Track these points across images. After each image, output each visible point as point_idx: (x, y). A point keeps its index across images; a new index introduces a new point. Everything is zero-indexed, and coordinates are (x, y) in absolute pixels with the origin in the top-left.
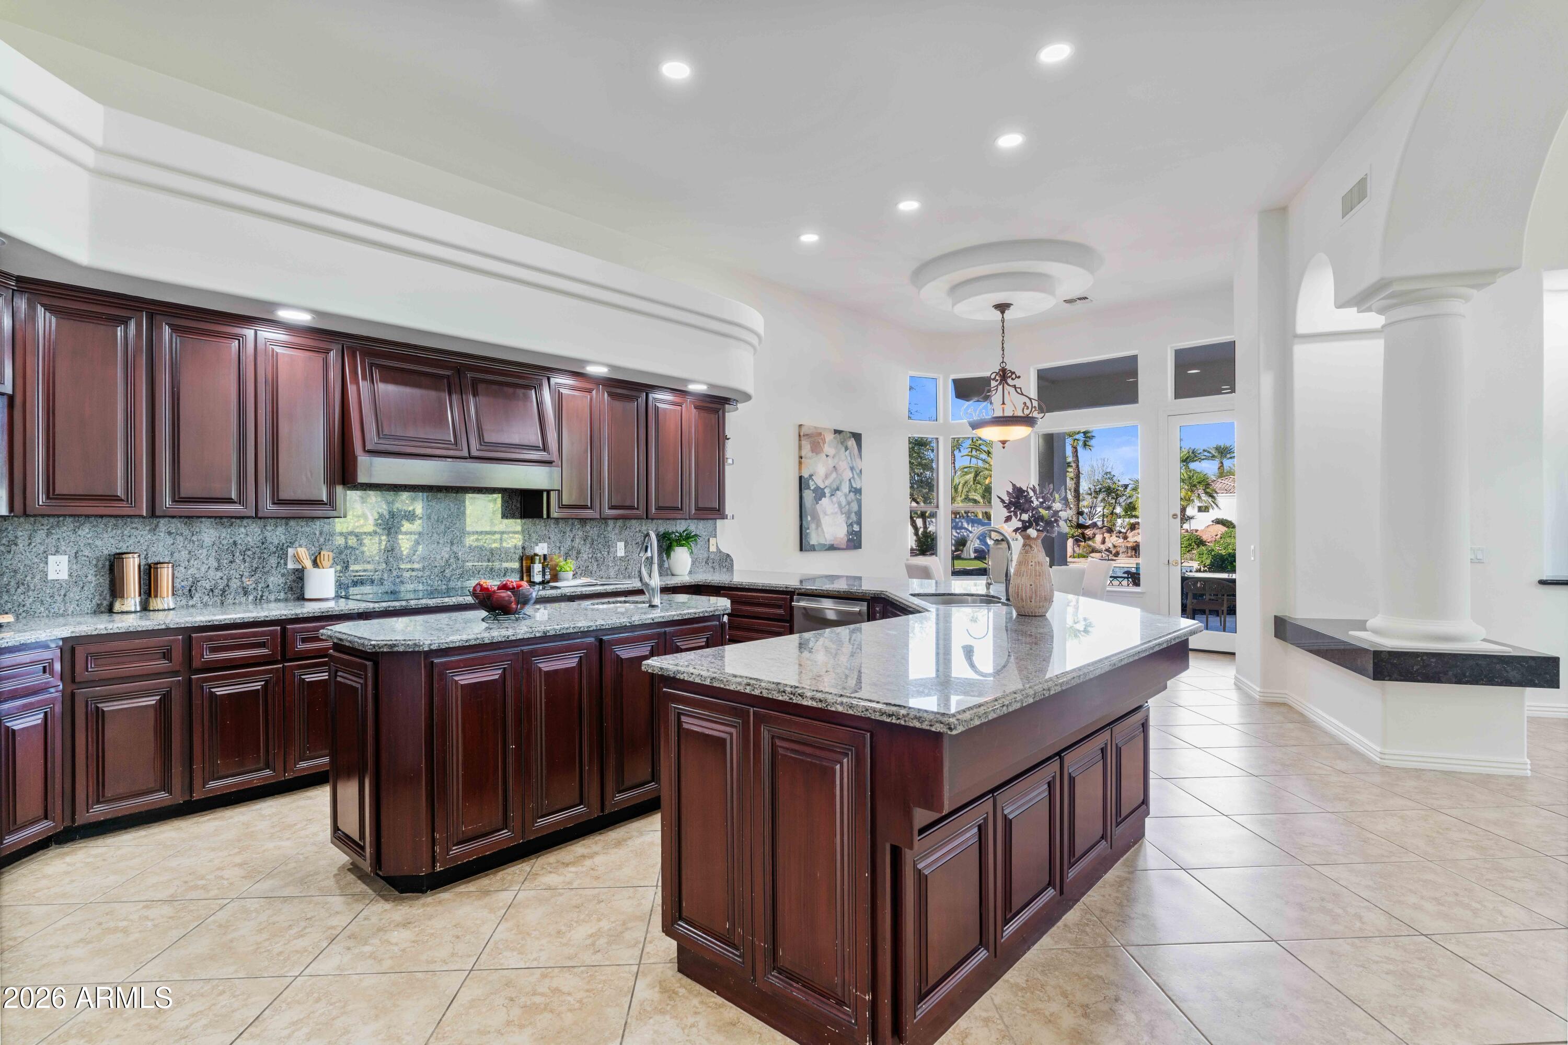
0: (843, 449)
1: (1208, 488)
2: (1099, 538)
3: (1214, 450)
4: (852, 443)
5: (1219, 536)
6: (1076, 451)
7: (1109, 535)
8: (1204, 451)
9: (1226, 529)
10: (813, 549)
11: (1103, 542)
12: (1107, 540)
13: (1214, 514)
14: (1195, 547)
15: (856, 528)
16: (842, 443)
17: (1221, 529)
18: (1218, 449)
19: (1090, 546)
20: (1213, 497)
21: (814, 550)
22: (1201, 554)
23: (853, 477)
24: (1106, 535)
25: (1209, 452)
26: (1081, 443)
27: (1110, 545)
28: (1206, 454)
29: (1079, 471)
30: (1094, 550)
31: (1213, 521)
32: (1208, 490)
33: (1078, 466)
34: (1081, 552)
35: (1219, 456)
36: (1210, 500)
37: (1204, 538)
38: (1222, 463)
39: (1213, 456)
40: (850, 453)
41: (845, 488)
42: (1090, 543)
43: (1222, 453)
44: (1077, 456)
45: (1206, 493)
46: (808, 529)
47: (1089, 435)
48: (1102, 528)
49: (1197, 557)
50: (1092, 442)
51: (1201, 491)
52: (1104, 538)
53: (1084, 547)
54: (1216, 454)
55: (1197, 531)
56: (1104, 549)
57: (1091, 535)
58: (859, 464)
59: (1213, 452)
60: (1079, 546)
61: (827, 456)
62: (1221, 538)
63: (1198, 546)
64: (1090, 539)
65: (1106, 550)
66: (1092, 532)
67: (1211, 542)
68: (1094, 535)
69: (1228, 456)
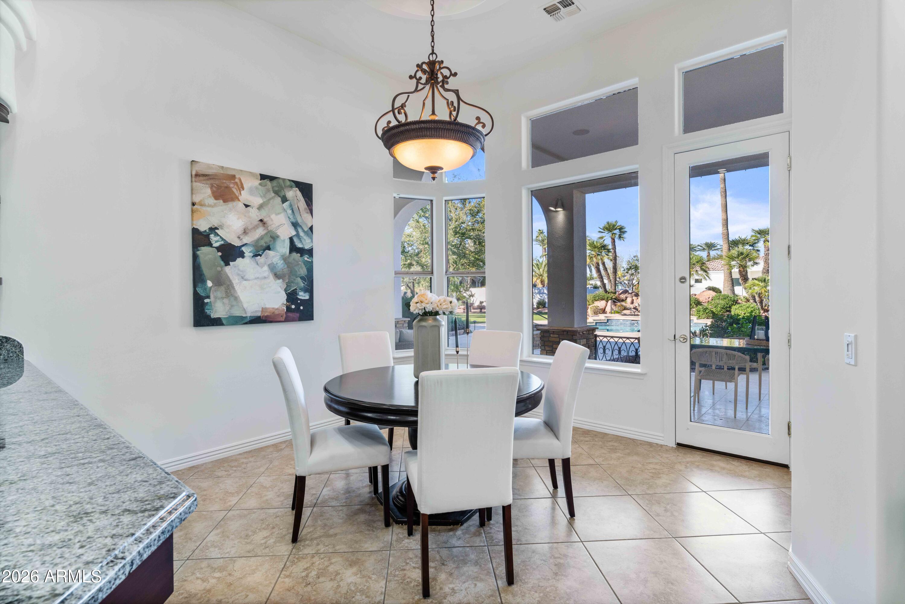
0: (279, 200)
1: (703, 266)
2: (629, 300)
3: (704, 245)
4: (294, 194)
5: (710, 299)
6: (614, 241)
7: (636, 298)
8: (698, 245)
9: (716, 294)
10: (217, 322)
11: (632, 303)
12: (634, 301)
13: (706, 284)
14: (695, 306)
15: (303, 296)
16: (277, 193)
17: (712, 294)
18: (707, 244)
19: (622, 306)
20: (706, 271)
21: (222, 324)
22: (699, 311)
23: (298, 235)
24: (634, 298)
25: (701, 246)
26: (617, 236)
27: (637, 305)
28: (699, 247)
29: (616, 255)
30: (625, 309)
31: (706, 288)
32: (703, 267)
33: (615, 252)
34: (617, 309)
35: (707, 249)
36: (704, 274)
37: (701, 299)
38: (709, 253)
39: (704, 249)
40: (291, 206)
41: (283, 248)
42: (623, 303)
43: (709, 247)
44: (615, 245)
45: (702, 269)
46: (208, 297)
47: (623, 230)
48: (631, 293)
49: (696, 313)
50: (625, 235)
51: (698, 269)
52: (633, 300)
53: (619, 306)
54: (705, 248)
55: (695, 295)
56: (632, 307)
57: (624, 298)
58: (306, 219)
59: (704, 247)
60: (615, 305)
61: (247, 206)
62: (712, 300)
63: (697, 306)
64: (623, 301)
65: (634, 308)
66: (625, 296)
67: (706, 302)
68: (626, 298)
69: (713, 249)
